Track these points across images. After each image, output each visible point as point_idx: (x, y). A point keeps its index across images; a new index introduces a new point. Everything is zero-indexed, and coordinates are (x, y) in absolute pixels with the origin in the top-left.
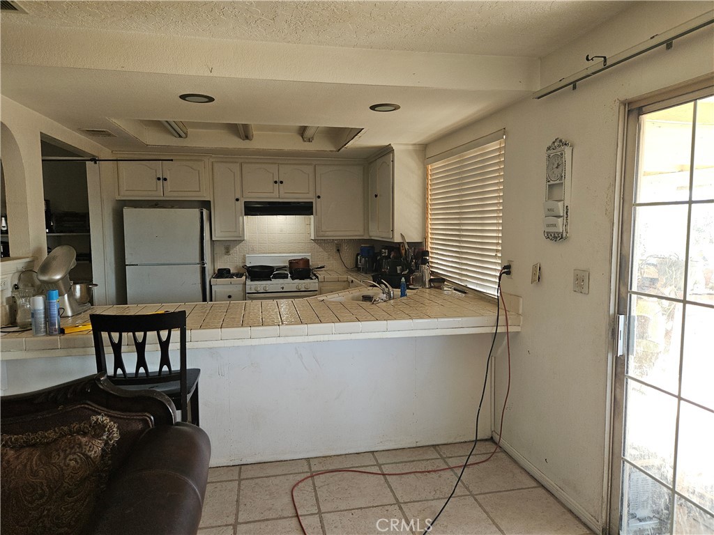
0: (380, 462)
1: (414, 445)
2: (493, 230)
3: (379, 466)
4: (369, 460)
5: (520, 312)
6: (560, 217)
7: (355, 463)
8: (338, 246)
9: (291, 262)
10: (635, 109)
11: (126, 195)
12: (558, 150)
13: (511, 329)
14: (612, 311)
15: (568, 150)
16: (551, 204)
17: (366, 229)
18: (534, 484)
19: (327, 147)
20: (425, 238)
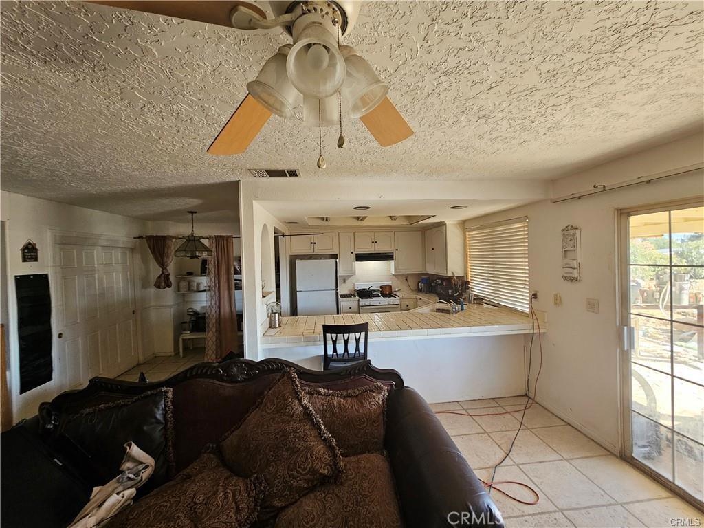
0: (465, 407)
1: (481, 398)
2: (522, 272)
3: (465, 410)
4: (457, 407)
5: (546, 321)
6: (574, 268)
7: (451, 408)
8: (406, 277)
9: (381, 287)
10: (625, 213)
11: (294, 253)
12: (571, 232)
13: (542, 331)
14: (618, 324)
15: (578, 232)
16: (567, 261)
17: (425, 266)
18: (563, 423)
19: (405, 223)
20: (466, 274)
